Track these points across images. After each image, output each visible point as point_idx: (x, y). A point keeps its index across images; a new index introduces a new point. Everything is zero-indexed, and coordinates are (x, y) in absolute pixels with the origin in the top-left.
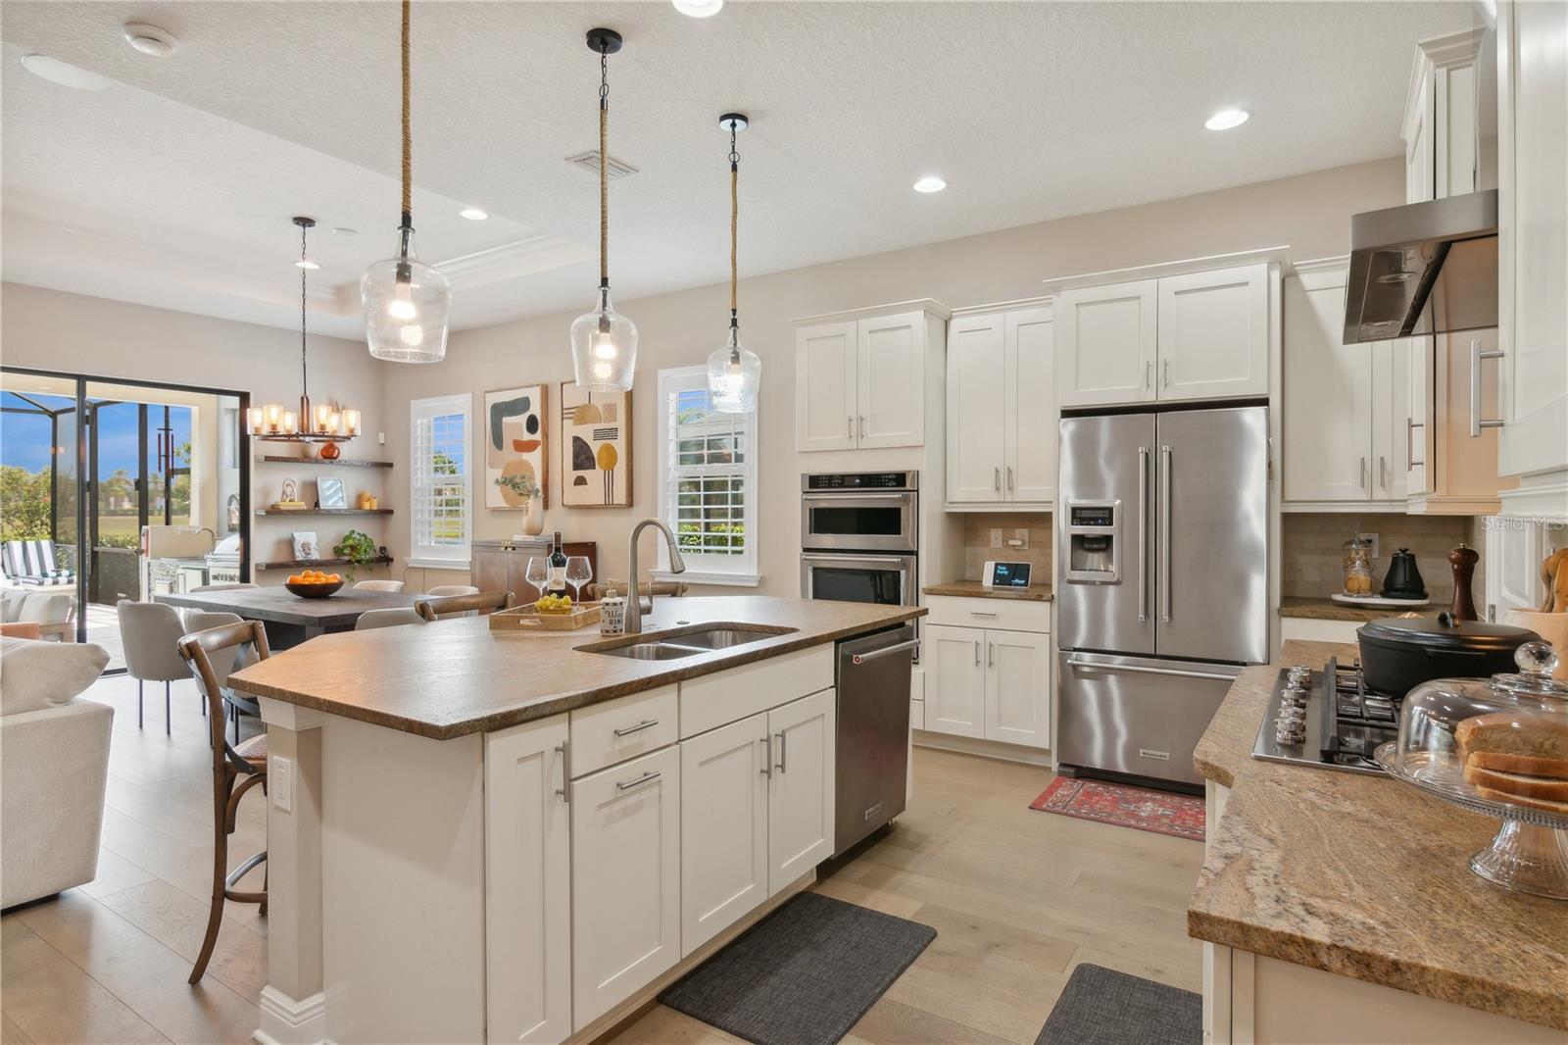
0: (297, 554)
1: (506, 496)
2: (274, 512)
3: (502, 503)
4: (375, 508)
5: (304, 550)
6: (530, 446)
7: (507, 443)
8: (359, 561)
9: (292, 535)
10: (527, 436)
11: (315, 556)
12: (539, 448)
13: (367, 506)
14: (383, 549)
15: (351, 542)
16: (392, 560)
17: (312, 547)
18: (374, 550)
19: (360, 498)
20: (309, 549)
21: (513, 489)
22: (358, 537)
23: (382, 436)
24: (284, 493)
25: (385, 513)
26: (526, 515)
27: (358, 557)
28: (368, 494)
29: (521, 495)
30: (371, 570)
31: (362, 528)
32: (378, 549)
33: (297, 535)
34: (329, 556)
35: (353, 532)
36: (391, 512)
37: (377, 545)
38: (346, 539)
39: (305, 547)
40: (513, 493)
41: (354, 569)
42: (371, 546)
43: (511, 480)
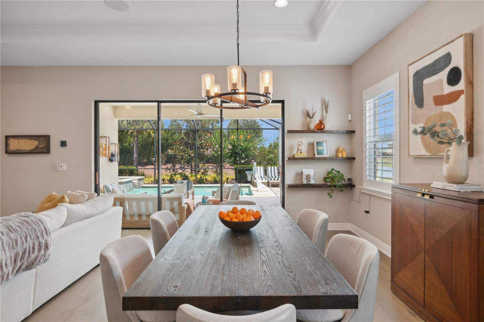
0: (304, 180)
1: (426, 146)
2: (293, 159)
3: (424, 152)
4: (345, 156)
5: (307, 179)
6: (453, 98)
7: (428, 99)
8: (335, 186)
9: (302, 170)
10: (448, 89)
11: (312, 182)
12: (463, 98)
13: (340, 155)
14: (350, 180)
15: (330, 175)
16: (354, 186)
17: (311, 177)
18: (344, 180)
19: (337, 151)
20: (310, 178)
21: (432, 137)
22: (335, 172)
23: (350, 116)
24: (298, 149)
25: (351, 159)
26: (447, 162)
27: (334, 184)
28: (341, 149)
29: (441, 143)
30: (342, 191)
31: (338, 167)
32: (346, 180)
33: (304, 171)
34: (321, 182)
35: (333, 169)
36: (354, 159)
37: (346, 177)
38: (329, 173)
39: (308, 177)
40: (433, 142)
41: (332, 190)
42: (342, 177)
43: (430, 129)
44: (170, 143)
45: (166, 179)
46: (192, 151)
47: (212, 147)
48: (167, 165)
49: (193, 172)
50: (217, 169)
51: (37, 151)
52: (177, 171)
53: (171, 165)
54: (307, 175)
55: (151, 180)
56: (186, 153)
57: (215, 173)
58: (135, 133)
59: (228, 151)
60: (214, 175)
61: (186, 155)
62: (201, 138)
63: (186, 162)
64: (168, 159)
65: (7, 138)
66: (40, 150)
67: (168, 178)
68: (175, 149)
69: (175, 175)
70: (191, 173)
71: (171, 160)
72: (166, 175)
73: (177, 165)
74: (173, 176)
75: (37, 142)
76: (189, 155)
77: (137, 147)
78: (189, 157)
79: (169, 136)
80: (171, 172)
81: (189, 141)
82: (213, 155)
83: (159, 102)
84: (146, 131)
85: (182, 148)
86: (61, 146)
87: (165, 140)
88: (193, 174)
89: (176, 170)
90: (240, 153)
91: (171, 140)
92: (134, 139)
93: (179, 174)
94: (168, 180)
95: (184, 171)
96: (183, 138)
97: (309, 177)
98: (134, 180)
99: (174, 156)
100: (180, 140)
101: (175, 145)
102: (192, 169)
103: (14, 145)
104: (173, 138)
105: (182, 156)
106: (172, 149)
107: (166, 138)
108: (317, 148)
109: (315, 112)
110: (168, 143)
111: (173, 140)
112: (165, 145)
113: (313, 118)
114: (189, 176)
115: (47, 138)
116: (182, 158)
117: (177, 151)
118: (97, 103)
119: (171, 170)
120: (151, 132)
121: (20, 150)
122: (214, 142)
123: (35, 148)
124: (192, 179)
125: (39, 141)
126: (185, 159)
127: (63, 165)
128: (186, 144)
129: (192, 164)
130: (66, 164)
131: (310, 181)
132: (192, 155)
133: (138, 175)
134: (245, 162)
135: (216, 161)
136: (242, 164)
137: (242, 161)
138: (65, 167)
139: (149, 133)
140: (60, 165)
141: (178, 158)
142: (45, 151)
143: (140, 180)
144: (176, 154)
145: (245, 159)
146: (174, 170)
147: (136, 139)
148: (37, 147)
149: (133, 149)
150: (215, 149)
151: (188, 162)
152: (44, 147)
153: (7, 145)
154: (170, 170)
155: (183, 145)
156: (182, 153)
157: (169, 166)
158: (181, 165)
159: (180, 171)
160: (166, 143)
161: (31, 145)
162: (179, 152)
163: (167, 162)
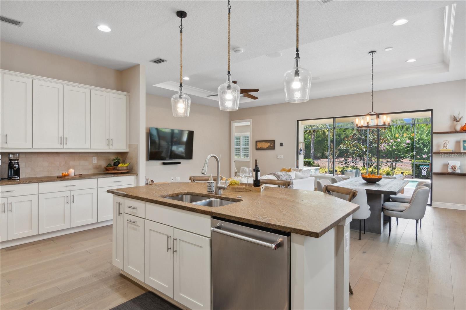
0: (449, 170)
5: (452, 169)
9: (448, 162)
24: (444, 146)
33: (450, 162)
44: (343, 138)
45: (338, 171)
46: (364, 146)
47: (386, 142)
48: (340, 159)
49: (366, 165)
50: (392, 164)
51: (269, 148)
52: (349, 165)
53: (343, 158)
54: (452, 166)
55: (325, 170)
56: (358, 148)
57: (390, 167)
58: (312, 132)
59: (405, 146)
60: (388, 169)
61: (358, 149)
62: (374, 134)
63: (358, 156)
64: (340, 153)
65: (257, 142)
66: (271, 148)
67: (341, 170)
68: (348, 144)
69: (347, 167)
70: (363, 166)
71: (343, 154)
72: (339, 167)
73: (349, 159)
74: (345, 168)
75: (269, 144)
76: (361, 150)
77: (314, 143)
78: (361, 151)
79: (342, 132)
80: (343, 165)
81: (362, 136)
82: (387, 150)
83: (334, 118)
84: (321, 130)
85: (353, 143)
86: (280, 145)
87: (338, 135)
88: (366, 167)
89: (348, 163)
90: (422, 147)
91: (344, 135)
92: (311, 137)
93: (351, 167)
94: (340, 171)
95: (356, 164)
96: (355, 134)
97: (454, 168)
98: (312, 169)
99: (347, 151)
100: (353, 136)
101: (347, 140)
102: (364, 162)
103: (260, 145)
104: (346, 133)
105: (354, 150)
106: (344, 144)
107: (339, 133)
108: (463, 145)
109: (462, 117)
110: (341, 138)
111: (346, 135)
112: (338, 140)
113: (460, 121)
114: (361, 168)
115: (273, 142)
116: (354, 153)
117: (349, 146)
118: (298, 121)
119: (344, 163)
120: (326, 131)
121: (262, 148)
122: (389, 137)
123: (268, 147)
124: (364, 171)
125: (270, 143)
126: (357, 153)
127: (281, 155)
128: (359, 139)
129: (364, 158)
130: (282, 155)
131: (455, 170)
132: (364, 150)
133: (314, 166)
134: (427, 156)
135: (392, 156)
136: (424, 159)
137: (424, 156)
138: (282, 156)
139: (324, 131)
140: (280, 155)
141: (350, 153)
142: (273, 148)
143: (316, 170)
144: (348, 149)
145: (427, 154)
146: (346, 163)
147: (313, 136)
148: (269, 146)
149: (311, 144)
150: (390, 144)
151: (361, 156)
152: (272, 146)
153: (256, 145)
154: (342, 162)
155: (355, 141)
156: (354, 148)
157: (342, 159)
158: (353, 159)
159: (352, 164)
160: (339, 138)
161: (267, 145)
162: (351, 147)
163: (340, 156)
